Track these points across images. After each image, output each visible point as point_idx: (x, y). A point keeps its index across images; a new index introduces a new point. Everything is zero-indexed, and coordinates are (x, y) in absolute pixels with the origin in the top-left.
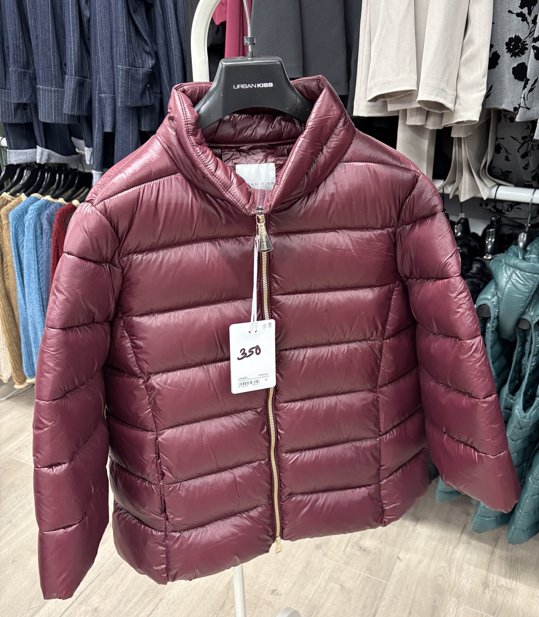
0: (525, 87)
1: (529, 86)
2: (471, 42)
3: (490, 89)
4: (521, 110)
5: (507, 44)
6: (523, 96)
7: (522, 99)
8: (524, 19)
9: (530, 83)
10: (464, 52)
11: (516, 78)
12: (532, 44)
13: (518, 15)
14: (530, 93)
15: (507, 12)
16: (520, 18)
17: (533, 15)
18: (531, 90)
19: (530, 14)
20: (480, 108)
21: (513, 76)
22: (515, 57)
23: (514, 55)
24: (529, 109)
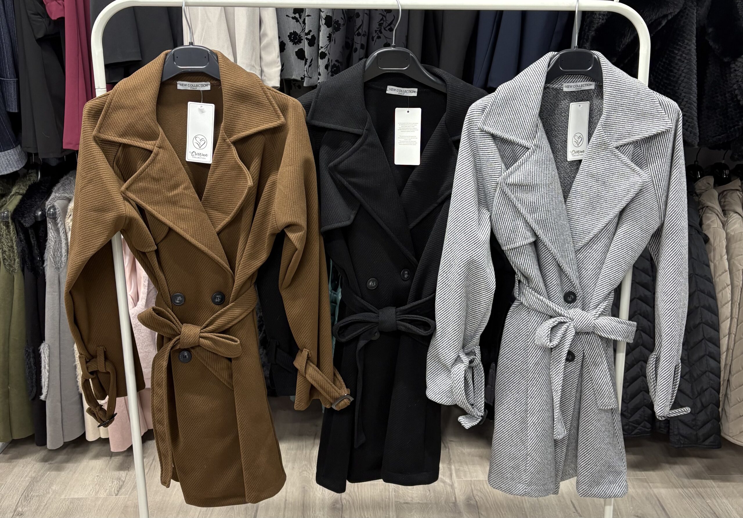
0: (306, 64)
1: (308, 63)
2: (265, 35)
3: (283, 66)
4: (306, 78)
5: (288, 36)
6: (305, 70)
7: (305, 72)
8: (297, 21)
9: (309, 61)
10: (262, 41)
11: (299, 58)
12: (306, 37)
13: (293, 18)
14: (310, 68)
15: (285, 16)
16: (295, 20)
17: (302, 18)
18: (310, 66)
19: (300, 17)
20: (279, 78)
21: (296, 57)
22: (296, 44)
23: (295, 43)
24: (311, 78)
